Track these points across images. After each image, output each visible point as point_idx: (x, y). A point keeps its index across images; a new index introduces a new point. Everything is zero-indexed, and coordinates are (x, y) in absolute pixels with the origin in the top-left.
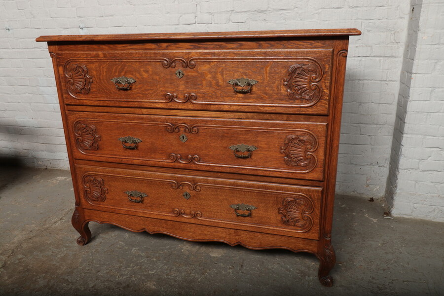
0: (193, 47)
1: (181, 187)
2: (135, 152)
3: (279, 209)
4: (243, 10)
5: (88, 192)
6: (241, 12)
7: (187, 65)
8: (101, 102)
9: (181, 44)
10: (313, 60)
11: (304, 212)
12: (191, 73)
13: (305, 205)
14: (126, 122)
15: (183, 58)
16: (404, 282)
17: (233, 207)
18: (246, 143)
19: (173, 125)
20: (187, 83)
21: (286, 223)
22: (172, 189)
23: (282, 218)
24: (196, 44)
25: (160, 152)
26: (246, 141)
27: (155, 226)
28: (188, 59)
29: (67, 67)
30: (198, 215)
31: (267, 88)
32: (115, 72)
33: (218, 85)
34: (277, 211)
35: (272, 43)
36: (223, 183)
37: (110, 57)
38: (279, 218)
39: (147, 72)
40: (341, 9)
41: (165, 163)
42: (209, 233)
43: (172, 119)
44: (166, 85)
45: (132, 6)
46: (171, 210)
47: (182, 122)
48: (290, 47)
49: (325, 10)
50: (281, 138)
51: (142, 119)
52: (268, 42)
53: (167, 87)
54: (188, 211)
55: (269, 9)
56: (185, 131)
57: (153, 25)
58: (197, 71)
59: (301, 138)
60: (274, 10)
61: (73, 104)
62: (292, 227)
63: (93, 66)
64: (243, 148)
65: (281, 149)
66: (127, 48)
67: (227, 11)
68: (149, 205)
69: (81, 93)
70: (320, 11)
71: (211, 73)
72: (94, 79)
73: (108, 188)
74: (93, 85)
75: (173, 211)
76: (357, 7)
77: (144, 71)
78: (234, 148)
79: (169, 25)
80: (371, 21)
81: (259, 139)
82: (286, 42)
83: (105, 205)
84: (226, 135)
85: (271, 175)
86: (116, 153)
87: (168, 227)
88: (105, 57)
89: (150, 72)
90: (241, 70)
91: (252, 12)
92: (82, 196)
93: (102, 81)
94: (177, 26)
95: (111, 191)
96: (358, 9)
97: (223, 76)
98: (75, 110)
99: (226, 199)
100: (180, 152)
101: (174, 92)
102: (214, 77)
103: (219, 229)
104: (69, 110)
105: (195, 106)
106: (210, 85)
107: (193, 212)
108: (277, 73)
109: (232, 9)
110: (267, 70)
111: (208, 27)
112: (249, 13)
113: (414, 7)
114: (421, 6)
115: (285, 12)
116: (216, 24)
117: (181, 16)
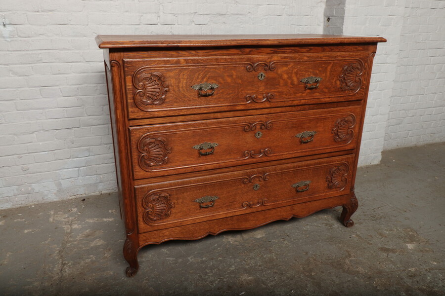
0: (272, 52)
1: (252, 181)
2: (208, 157)
3: (327, 178)
4: (205, 13)
5: (150, 212)
6: (203, 15)
7: (269, 68)
8: (177, 111)
9: (262, 49)
10: (359, 60)
11: (343, 175)
12: (271, 74)
13: (344, 170)
14: (204, 129)
15: (265, 61)
16: (378, 208)
17: (294, 186)
18: (308, 130)
19: (250, 124)
20: (267, 84)
21: (330, 188)
22: (243, 185)
23: (328, 184)
24: (276, 49)
25: (235, 152)
26: (309, 128)
27: (220, 226)
28: (270, 62)
29: (139, 76)
30: (266, 202)
31: (328, 83)
32: (198, 78)
33: (292, 84)
34: (325, 180)
35: (332, 47)
36: (288, 168)
37: (193, 63)
38: (326, 185)
39: (231, 76)
40: (281, 17)
41: (240, 162)
42: (270, 216)
43: (250, 119)
44: (249, 88)
46: (241, 204)
47: (259, 120)
48: (343, 50)
49: (271, 16)
50: (333, 121)
51: (221, 123)
52: (330, 47)
53: (248, 90)
54: (256, 201)
55: (228, 13)
56: (261, 128)
58: (277, 73)
59: (346, 119)
60: (232, 14)
61: (140, 117)
62: (334, 189)
63: (172, 74)
64: (306, 133)
65: (333, 130)
66: (210, 53)
67: (191, 13)
68: (219, 206)
69: (153, 104)
71: (287, 74)
72: (170, 87)
73: (176, 201)
74: (168, 95)
75: (242, 205)
76: (292, 15)
77: (228, 76)
78: (299, 135)
79: (129, 24)
80: (301, 27)
81: (318, 125)
82: (341, 47)
83: (170, 221)
84: (295, 126)
85: (324, 152)
86: (188, 162)
87: (233, 222)
88: (187, 63)
89: (234, 77)
90: (311, 70)
91: (213, 15)
92: (141, 220)
93: (181, 89)
94: (137, 26)
95: (179, 204)
96: (293, 17)
97: (296, 76)
98: (141, 124)
99: (289, 181)
100: (254, 148)
101: (254, 93)
102: (290, 78)
103: (279, 209)
104: (131, 125)
105: (272, 104)
106: (286, 84)
107: (260, 201)
108: (336, 71)
109: (195, 11)
110: (329, 68)
111: (171, 28)
112: (210, 16)
113: (330, 18)
114: (342, 18)
115: (241, 16)
116: (180, 26)
117: (142, 16)
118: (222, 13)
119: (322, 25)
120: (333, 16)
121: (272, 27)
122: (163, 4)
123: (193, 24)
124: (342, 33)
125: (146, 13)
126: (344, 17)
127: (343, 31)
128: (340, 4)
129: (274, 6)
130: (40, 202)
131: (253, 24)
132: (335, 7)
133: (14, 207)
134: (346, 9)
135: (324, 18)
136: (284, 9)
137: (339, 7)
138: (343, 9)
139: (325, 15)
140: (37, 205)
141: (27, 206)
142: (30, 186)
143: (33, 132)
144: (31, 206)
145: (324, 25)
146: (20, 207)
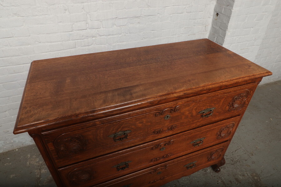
1: (157, 171)
4: (124, 17)
6: (123, 18)
7: (174, 111)
10: (247, 91)
11: (219, 153)
17: (185, 166)
19: (157, 145)
20: (171, 121)
21: (209, 161)
22: (150, 174)
25: (145, 161)
26: (200, 137)
28: (176, 107)
30: (165, 178)
31: (220, 110)
33: (192, 116)
34: (207, 158)
39: (142, 123)
40: (182, 14)
44: (156, 126)
45: (19, 17)
47: (163, 142)
49: (174, 14)
50: (219, 129)
54: (159, 179)
55: (142, 16)
56: (165, 146)
57: (48, 34)
58: (180, 113)
59: (229, 126)
60: (145, 16)
62: (212, 161)
63: (89, 133)
64: (198, 140)
65: (217, 134)
67: (112, 18)
70: (171, 15)
76: (190, 12)
77: (139, 123)
78: (193, 142)
79: (64, 32)
80: (196, 20)
81: (207, 134)
84: (190, 138)
85: (209, 146)
89: (144, 122)
91: (130, 18)
93: (99, 140)
94: (71, 33)
96: (191, 13)
97: (196, 110)
101: (161, 128)
102: (190, 113)
106: (187, 117)
107: (162, 178)
108: (227, 101)
109: (116, 17)
110: (222, 101)
111: (98, 31)
112: (128, 19)
113: (219, 14)
114: (229, 17)
115: (152, 17)
116: (104, 29)
117: (73, 24)
118: (137, 16)
119: (212, 17)
120: (221, 13)
121: (175, 22)
122: (90, 13)
123: (115, 26)
124: (227, 29)
125: (77, 22)
126: (230, 17)
127: (228, 27)
128: (228, 5)
129: (177, 6)
130: (21, 147)
131: (161, 21)
132: (224, 6)
133: (5, 151)
134: (233, 11)
135: (214, 13)
136: (185, 8)
137: (228, 8)
138: (231, 10)
139: (215, 10)
140: (20, 148)
141: (13, 150)
142: (12, 140)
143: (6, 111)
144: (16, 150)
145: (213, 18)
146: (9, 151)
